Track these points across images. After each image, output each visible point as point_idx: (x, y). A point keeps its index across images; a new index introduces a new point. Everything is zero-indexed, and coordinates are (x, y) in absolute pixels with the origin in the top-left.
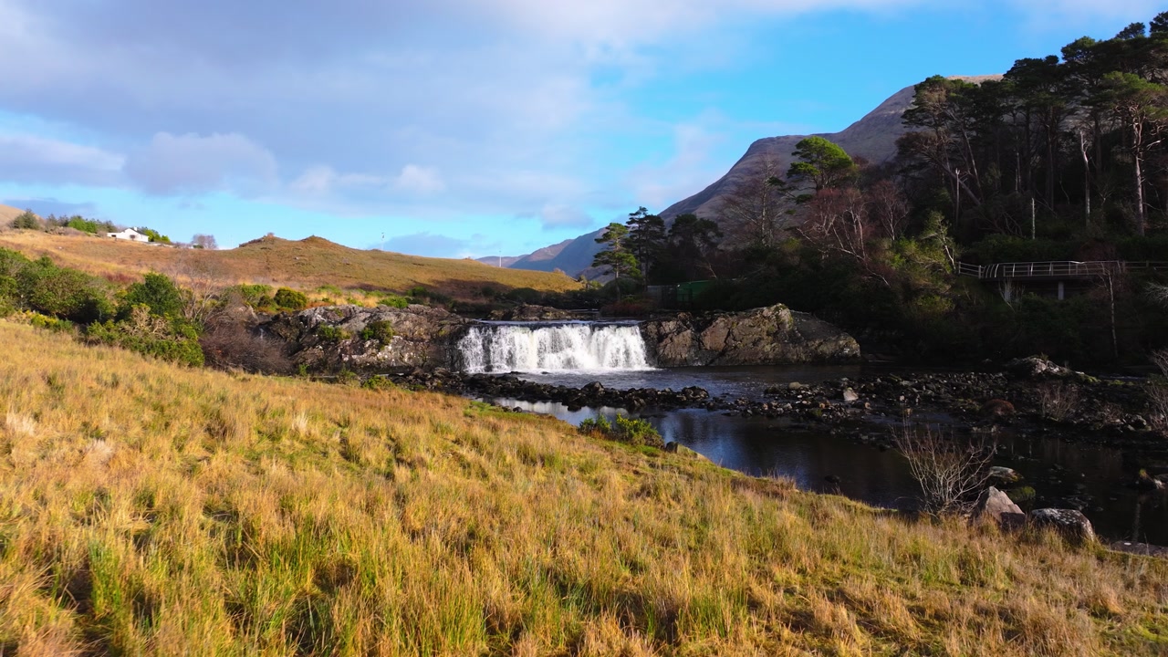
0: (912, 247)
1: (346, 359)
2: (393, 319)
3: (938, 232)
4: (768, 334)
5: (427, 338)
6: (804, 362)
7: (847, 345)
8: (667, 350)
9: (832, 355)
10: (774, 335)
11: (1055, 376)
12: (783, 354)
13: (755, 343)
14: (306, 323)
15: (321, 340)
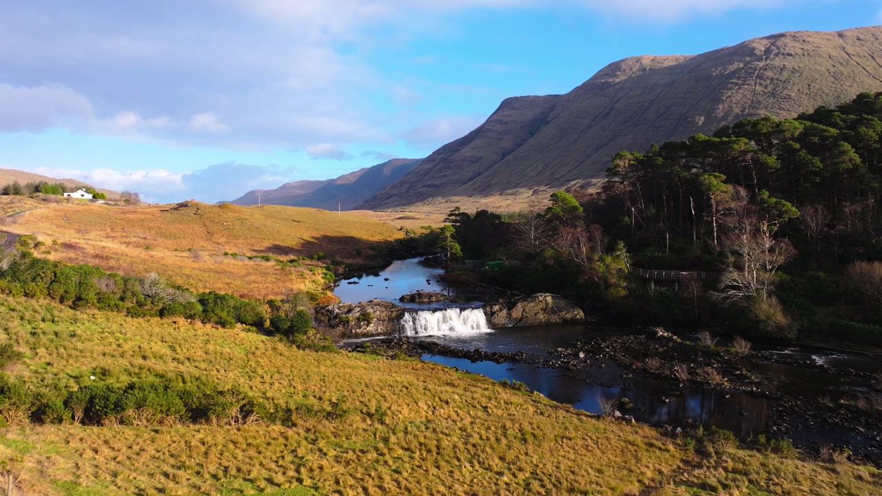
0: (609, 260)
1: (354, 332)
2: (372, 311)
3: (622, 251)
4: (542, 310)
5: (386, 318)
6: (558, 323)
7: (578, 314)
8: (496, 320)
9: (571, 319)
10: (544, 310)
11: (666, 338)
12: (549, 319)
13: (535, 315)
14: (331, 313)
15: (340, 322)
